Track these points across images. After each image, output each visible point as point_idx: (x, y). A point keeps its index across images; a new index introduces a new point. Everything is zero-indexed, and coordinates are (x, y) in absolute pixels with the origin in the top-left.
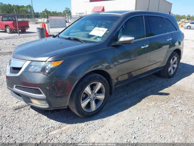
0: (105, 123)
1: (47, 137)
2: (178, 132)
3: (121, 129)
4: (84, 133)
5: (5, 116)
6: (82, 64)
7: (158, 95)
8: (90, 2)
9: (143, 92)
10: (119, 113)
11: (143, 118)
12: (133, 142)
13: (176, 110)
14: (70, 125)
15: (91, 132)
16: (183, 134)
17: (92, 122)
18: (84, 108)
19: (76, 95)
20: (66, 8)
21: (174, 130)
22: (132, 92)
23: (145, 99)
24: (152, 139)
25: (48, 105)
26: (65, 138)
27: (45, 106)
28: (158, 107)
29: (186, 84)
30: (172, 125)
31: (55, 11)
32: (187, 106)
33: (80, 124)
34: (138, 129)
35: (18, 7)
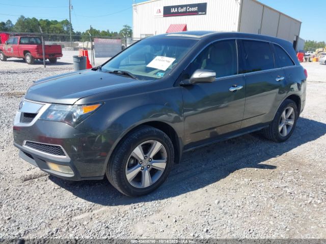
0: (163, 206)
1: (68, 223)
2: (279, 226)
3: (186, 217)
4: (127, 220)
5: (8, 189)
6: (130, 111)
7: (257, 168)
8: (164, 16)
9: (232, 163)
10: (188, 193)
11: (226, 202)
12: (202, 238)
13: (282, 192)
14: (107, 207)
15: (138, 219)
16: (287, 230)
17: (142, 205)
18: (132, 181)
19: (118, 159)
20: (126, 26)
21: (274, 222)
22: (214, 161)
23: (233, 173)
24: (234, 235)
25: (73, 173)
26: (96, 226)
27: (68, 173)
28: (255, 186)
29: (307, 152)
30: (272, 215)
31: (106, 31)
32: (302, 187)
33: (123, 206)
34: (215, 218)
35: (48, 23)
